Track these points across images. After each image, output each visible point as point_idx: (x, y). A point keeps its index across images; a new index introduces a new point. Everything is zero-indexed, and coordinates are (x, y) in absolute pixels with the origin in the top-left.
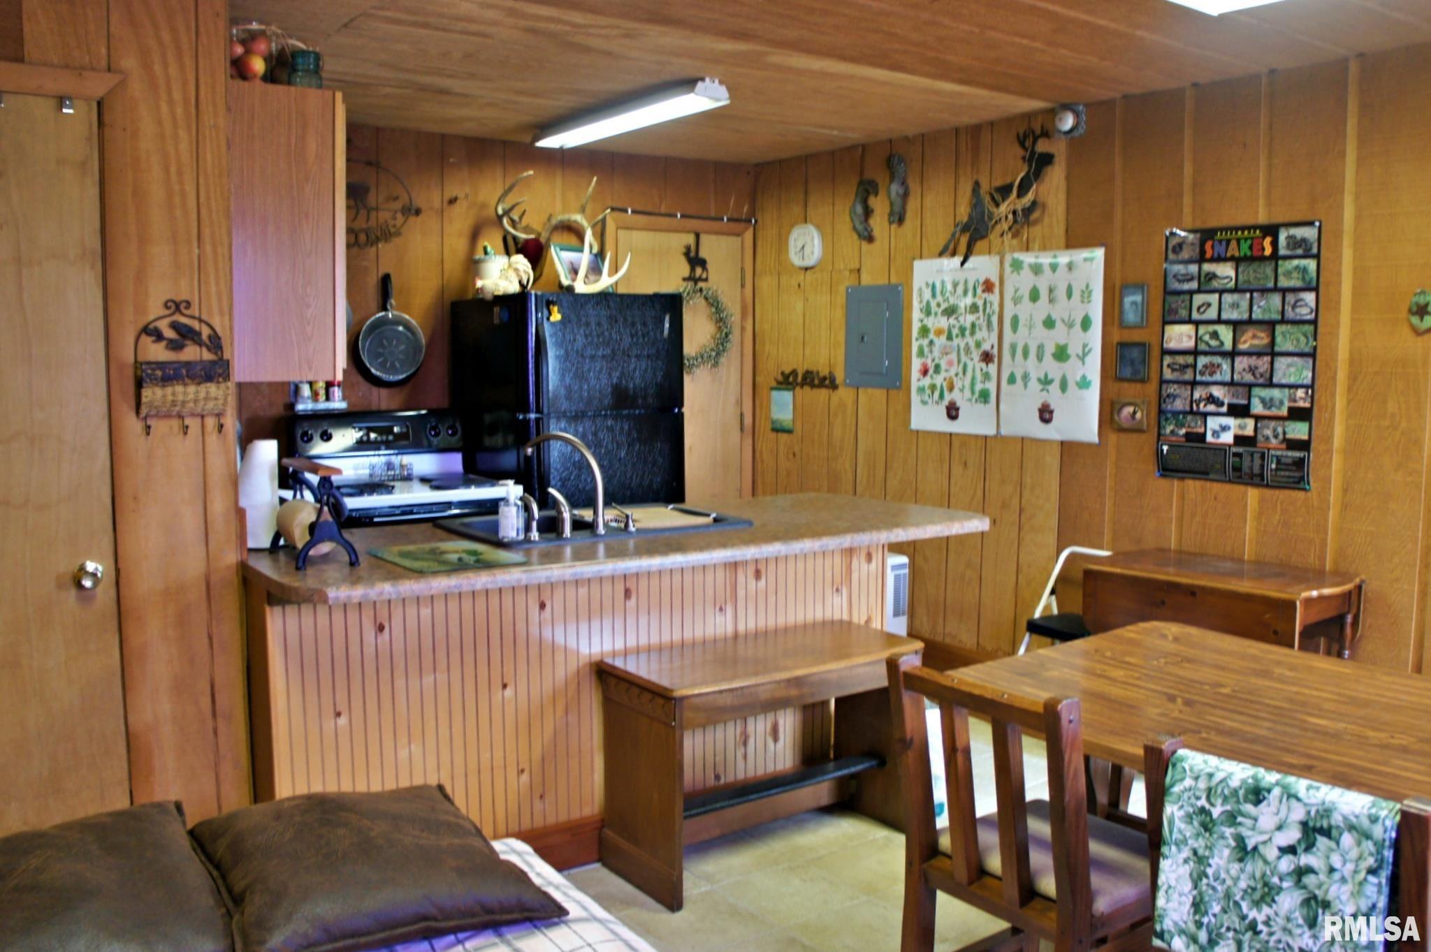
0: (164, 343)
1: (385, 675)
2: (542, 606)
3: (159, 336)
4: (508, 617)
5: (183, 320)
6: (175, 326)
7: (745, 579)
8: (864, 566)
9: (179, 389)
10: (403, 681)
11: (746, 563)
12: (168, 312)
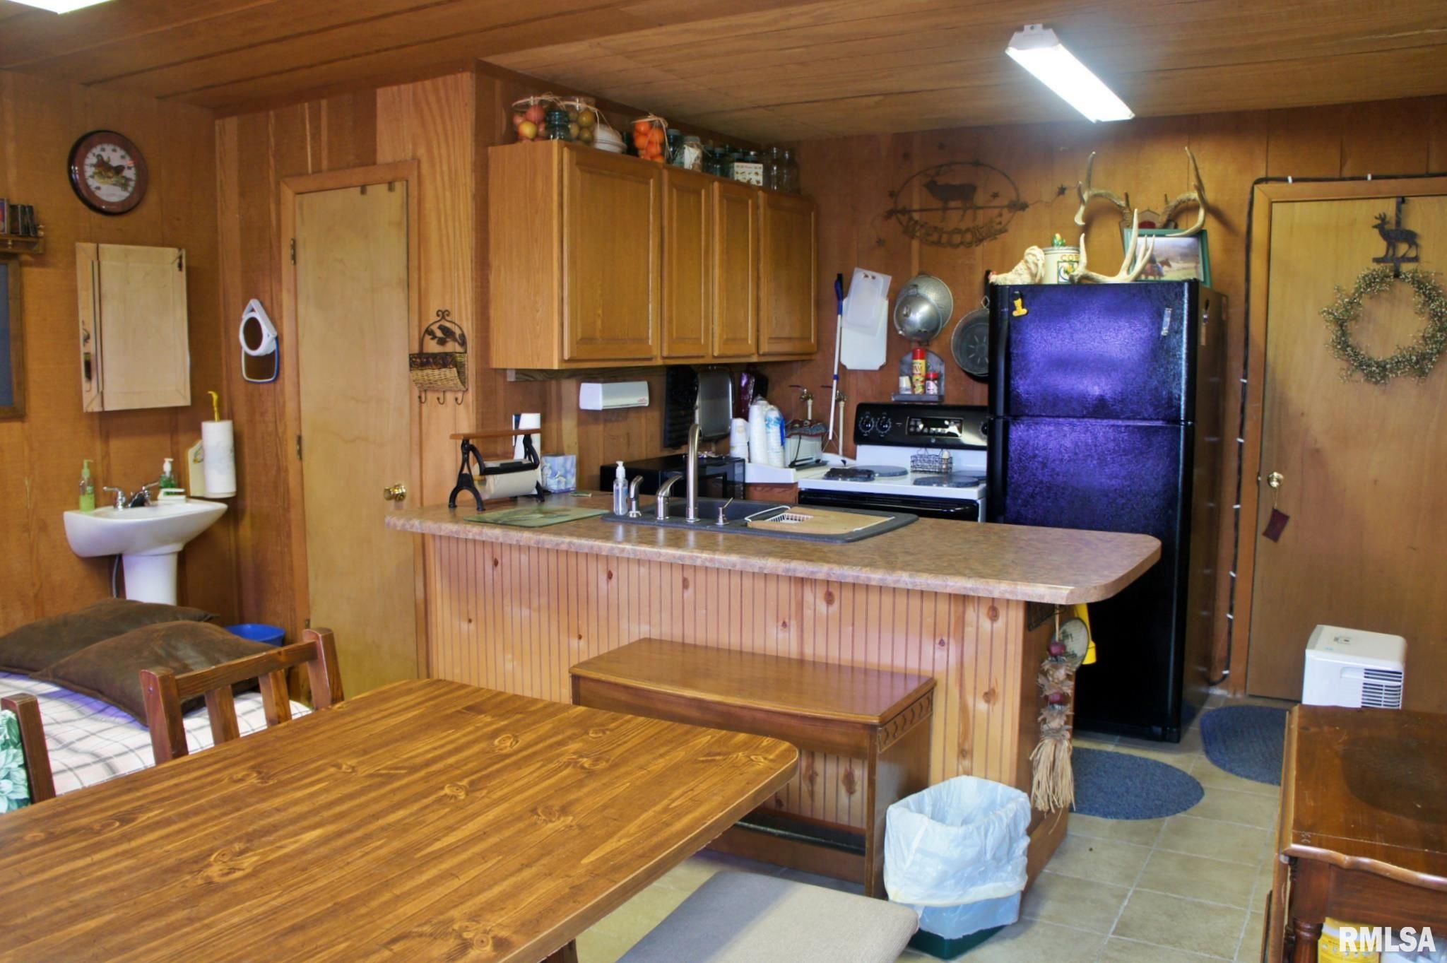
0: (436, 340)
1: (498, 598)
2: (610, 576)
3: (434, 337)
4: (582, 579)
5: (448, 325)
6: (442, 328)
7: (814, 600)
8: (986, 624)
9: (430, 372)
10: (510, 607)
11: (814, 582)
12: (439, 318)
